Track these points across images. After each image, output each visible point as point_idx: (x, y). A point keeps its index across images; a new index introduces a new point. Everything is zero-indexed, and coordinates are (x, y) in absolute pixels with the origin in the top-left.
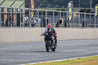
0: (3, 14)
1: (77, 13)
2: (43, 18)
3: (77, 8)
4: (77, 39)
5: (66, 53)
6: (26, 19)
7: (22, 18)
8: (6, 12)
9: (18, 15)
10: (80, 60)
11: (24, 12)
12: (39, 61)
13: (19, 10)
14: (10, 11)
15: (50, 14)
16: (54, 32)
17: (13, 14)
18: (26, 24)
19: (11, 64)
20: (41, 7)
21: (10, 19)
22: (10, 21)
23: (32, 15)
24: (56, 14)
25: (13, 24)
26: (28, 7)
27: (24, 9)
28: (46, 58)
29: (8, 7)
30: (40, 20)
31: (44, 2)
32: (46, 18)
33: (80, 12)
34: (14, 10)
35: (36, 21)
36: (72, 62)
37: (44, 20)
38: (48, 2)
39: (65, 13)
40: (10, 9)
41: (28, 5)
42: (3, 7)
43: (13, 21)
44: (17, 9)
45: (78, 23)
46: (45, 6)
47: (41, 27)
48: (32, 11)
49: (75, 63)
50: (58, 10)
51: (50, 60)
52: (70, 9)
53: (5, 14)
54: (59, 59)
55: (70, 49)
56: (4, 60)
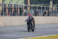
0: (12, 8)
1: (55, 7)
2: (35, 10)
3: (55, 5)
4: (56, 23)
6: (25, 11)
7: (23, 10)
8: (13, 7)
9: (20, 9)
10: (57, 36)
11: (24, 7)
12: (33, 36)
13: (21, 6)
14: (16, 6)
15: (39, 8)
16: (33, 19)
17: (17, 8)
18: (25, 14)
19: (16, 38)
20: (34, 4)
21: (16, 11)
22: (16, 12)
23: (29, 9)
24: (43, 8)
25: (17, 14)
26: (26, 4)
27: (24, 5)
28: (37, 35)
29: (14, 4)
30: (33, 12)
31: (36, 1)
32: (37, 10)
33: (57, 7)
34: (18, 6)
35: (31, 12)
36: (53, 37)
37: (36, 12)
38: (38, 1)
39: (48, 8)
40: (16, 5)
41: (26, 3)
42: (12, 4)
43: (17, 12)
44: (20, 5)
45: (56, 13)
46: (36, 3)
47: (34, 16)
48: (29, 6)
49: (54, 37)
50: (44, 6)
51: (39, 36)
52: (51, 5)
53: (13, 8)
54: (45, 35)
55: (51, 29)
56: (12, 36)
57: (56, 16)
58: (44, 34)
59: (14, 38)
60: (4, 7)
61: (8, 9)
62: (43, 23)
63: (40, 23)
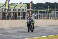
5: (49, 32)
7: (26, 14)
9: (24, 13)
10: (56, 36)
11: (27, 11)
12: (35, 37)
15: (40, 12)
17: (21, 12)
28: (38, 35)
33: (56, 11)
34: (22, 10)
35: (33, 15)
36: (52, 37)
38: (39, 6)
43: (21, 16)
44: (23, 10)
45: (55, 17)
51: (40, 36)
53: (17, 12)
55: (51, 30)
56: (17, 36)
57: (55, 19)
58: (44, 35)
59: (18, 38)
60: (9, 11)
61: (13, 13)
62: (44, 25)
63: (41, 25)
